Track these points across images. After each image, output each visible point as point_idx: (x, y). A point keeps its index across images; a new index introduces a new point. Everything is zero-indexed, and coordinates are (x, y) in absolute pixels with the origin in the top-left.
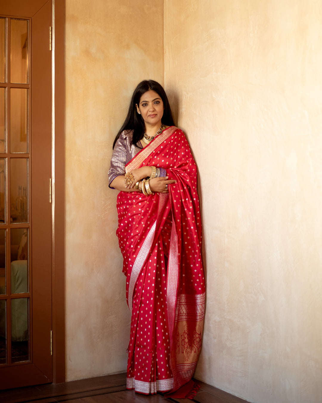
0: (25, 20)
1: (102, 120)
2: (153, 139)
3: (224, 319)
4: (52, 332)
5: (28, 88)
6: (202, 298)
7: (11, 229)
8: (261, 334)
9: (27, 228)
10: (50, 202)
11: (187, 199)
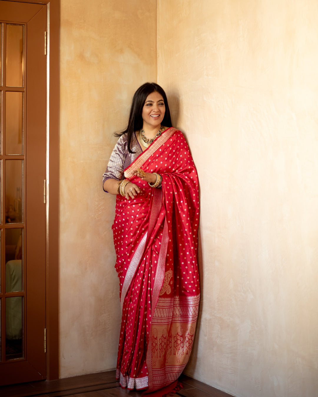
0: (20, 25)
1: (96, 123)
2: (153, 142)
3: (214, 317)
4: (46, 330)
5: (23, 92)
6: (196, 299)
7: (6, 229)
8: (250, 331)
9: (22, 228)
10: (45, 202)
11: (182, 202)
